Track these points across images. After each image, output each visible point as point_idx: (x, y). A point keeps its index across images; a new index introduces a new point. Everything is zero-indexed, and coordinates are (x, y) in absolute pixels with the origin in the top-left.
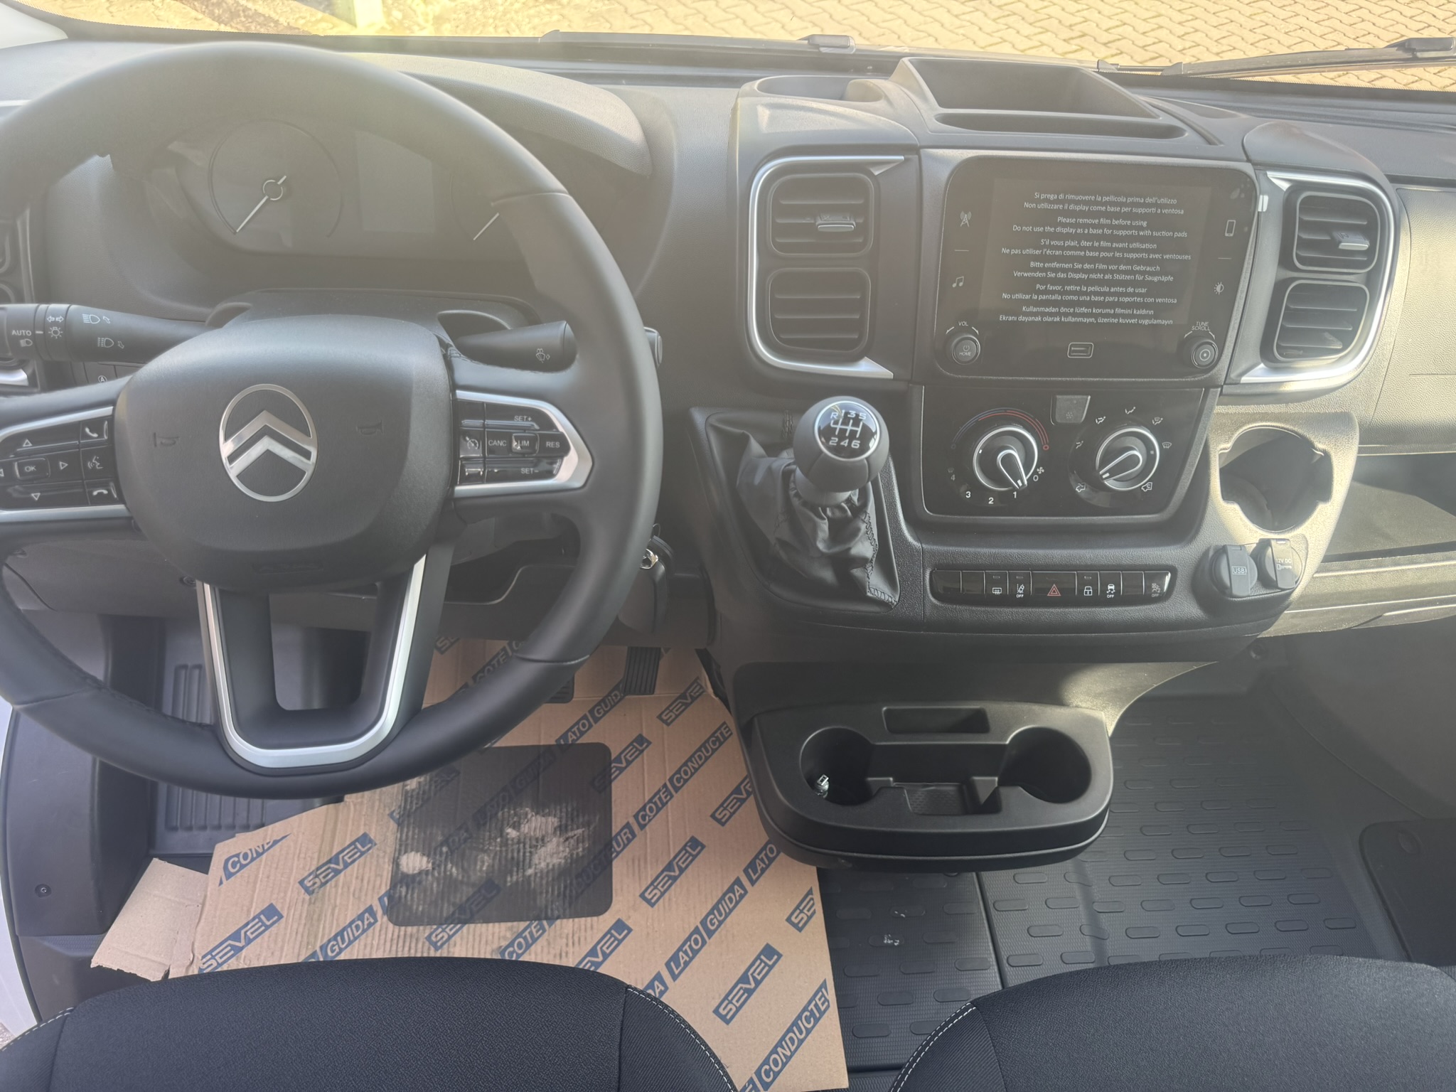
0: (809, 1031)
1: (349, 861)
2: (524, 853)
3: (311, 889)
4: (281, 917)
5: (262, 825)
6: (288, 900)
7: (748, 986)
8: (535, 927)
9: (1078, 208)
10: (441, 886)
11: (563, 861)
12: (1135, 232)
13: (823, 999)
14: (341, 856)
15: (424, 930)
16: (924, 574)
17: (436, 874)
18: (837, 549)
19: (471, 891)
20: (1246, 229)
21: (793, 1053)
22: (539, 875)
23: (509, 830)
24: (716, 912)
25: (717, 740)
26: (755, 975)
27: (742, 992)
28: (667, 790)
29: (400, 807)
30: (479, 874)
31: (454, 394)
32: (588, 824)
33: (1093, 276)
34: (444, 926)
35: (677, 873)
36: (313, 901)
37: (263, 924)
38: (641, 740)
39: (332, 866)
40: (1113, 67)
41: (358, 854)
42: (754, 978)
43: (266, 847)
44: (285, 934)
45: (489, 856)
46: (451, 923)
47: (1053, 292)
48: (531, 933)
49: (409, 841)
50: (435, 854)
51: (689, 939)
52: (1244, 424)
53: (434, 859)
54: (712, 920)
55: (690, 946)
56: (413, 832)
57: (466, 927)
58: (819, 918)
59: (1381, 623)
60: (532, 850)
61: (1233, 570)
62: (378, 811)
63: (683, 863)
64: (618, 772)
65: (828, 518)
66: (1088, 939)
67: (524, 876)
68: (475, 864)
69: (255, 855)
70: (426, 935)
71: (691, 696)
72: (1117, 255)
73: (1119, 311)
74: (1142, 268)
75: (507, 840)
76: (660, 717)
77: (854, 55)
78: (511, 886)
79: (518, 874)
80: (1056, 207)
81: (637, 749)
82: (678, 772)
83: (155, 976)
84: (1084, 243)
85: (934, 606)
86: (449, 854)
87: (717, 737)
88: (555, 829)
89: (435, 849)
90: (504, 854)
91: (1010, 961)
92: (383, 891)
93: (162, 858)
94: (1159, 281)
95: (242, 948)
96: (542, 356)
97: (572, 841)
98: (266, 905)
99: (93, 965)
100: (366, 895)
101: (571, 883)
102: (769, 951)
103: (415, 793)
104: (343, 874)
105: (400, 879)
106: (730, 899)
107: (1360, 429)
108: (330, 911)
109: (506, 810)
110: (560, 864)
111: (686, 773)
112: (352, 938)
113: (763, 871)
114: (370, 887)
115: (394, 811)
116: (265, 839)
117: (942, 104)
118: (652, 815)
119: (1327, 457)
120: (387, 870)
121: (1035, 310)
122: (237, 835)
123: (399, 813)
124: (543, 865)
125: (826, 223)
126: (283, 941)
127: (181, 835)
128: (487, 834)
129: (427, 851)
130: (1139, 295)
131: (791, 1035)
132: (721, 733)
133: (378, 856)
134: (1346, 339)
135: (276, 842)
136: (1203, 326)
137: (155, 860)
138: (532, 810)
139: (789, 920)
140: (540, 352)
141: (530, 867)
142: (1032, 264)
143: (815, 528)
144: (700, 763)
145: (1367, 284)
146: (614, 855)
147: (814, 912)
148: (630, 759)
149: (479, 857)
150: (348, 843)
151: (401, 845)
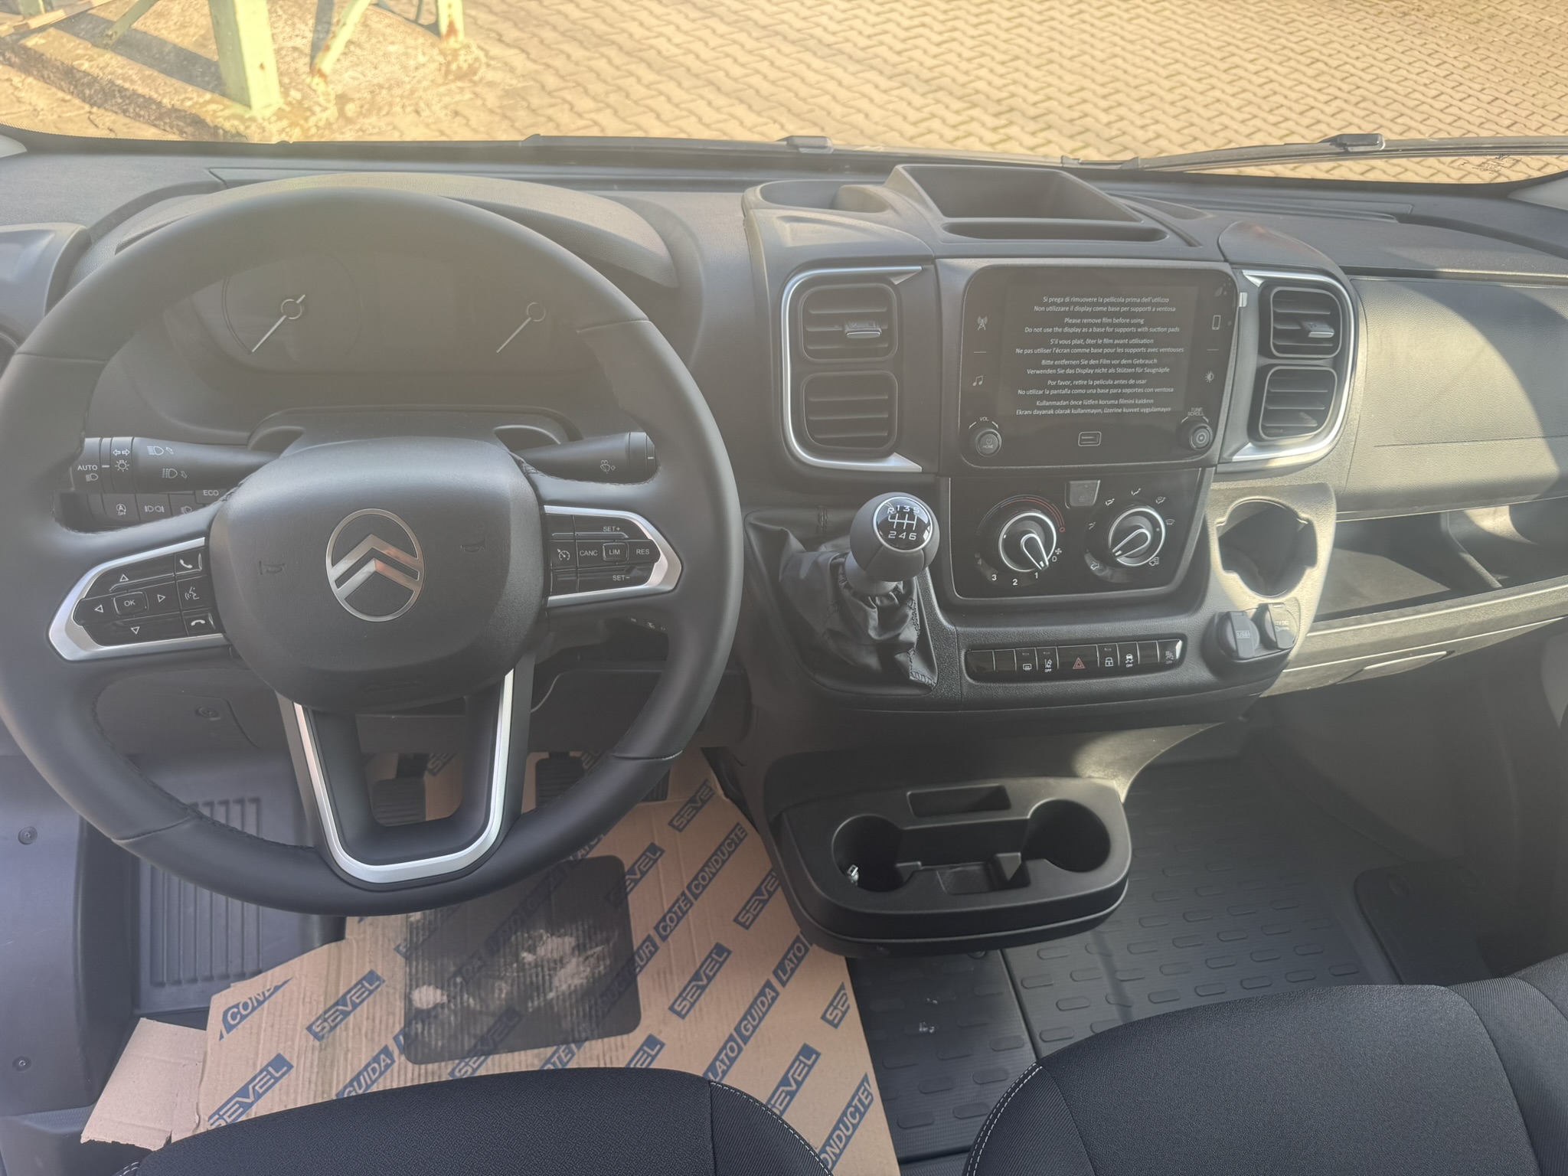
0: (855, 1127)
1: (357, 1001)
2: (543, 977)
3: (321, 1034)
4: (290, 1067)
5: (259, 972)
6: (296, 1048)
7: (789, 1088)
8: (563, 1051)
9: (1082, 309)
10: (459, 1018)
11: (585, 981)
12: (1133, 329)
13: (866, 1093)
14: (348, 996)
15: (446, 1066)
16: (959, 655)
17: (452, 1006)
18: (886, 636)
19: (491, 1021)
20: (1230, 323)
21: (841, 1151)
22: (561, 997)
23: (525, 954)
24: (749, 1017)
25: (732, 842)
26: (796, 1076)
27: (783, 1095)
28: (686, 898)
29: (406, 940)
30: (498, 1002)
31: (541, 509)
32: (607, 941)
33: (1098, 371)
34: (467, 1060)
35: (705, 982)
36: (323, 1046)
37: (272, 1077)
38: (653, 849)
39: (340, 1008)
40: (1076, 162)
41: (367, 993)
42: (795, 1080)
43: (267, 994)
44: (297, 1085)
45: (506, 982)
46: (474, 1056)
47: (1063, 387)
48: (559, 1058)
49: (420, 975)
50: (449, 985)
51: (724, 1048)
52: (1235, 498)
53: (448, 990)
54: (745, 1026)
55: (726, 1055)
56: (423, 964)
57: (490, 1058)
58: (854, 1013)
59: (1362, 677)
60: (552, 972)
61: (1237, 634)
62: (382, 946)
63: (710, 971)
64: (632, 884)
65: (877, 605)
66: (1114, 1008)
67: (545, 1000)
68: (493, 992)
69: (255, 1004)
70: (449, 1070)
71: (701, 800)
72: (1119, 350)
73: (1122, 401)
74: (1141, 361)
75: (524, 964)
76: (671, 824)
77: (832, 155)
78: (533, 1011)
79: (539, 999)
80: (1063, 309)
81: (651, 859)
82: (696, 878)
83: (155, 1144)
84: (1089, 341)
85: (970, 685)
86: (464, 983)
87: (733, 840)
88: (573, 949)
89: (449, 980)
90: (522, 979)
91: (1043, 1037)
92: (397, 1029)
93: (150, 1017)
94: (1157, 373)
95: (251, 1104)
96: (607, 467)
97: (592, 960)
98: (273, 1056)
99: (83, 1140)
100: (379, 1035)
101: (596, 1003)
102: (807, 1051)
103: (420, 924)
104: (352, 1016)
105: (415, 1016)
106: (763, 1003)
107: (1336, 497)
108: (342, 1057)
109: (519, 934)
110: (582, 985)
111: (704, 878)
112: (369, 1082)
113: (793, 970)
114: (383, 1027)
115: (399, 945)
116: (264, 986)
117: (946, 214)
118: (673, 925)
119: (1310, 526)
120: (399, 1007)
121: (1048, 404)
122: (232, 984)
123: (406, 946)
124: (564, 987)
125: (854, 331)
126: (296, 1092)
127: (169, 990)
128: (502, 960)
129: (440, 984)
130: (1140, 386)
131: (838, 1132)
132: (736, 835)
133: (388, 993)
134: (1320, 417)
135: (277, 988)
136: (1197, 411)
137: (143, 1020)
138: (547, 932)
139: (823, 1017)
140: (604, 464)
141: (551, 990)
142: (1044, 362)
143: (866, 617)
144: (718, 867)
145: (1334, 368)
146: (638, 970)
147: (848, 1007)
148: (645, 869)
149: (497, 984)
150: (354, 982)
151: (411, 980)
